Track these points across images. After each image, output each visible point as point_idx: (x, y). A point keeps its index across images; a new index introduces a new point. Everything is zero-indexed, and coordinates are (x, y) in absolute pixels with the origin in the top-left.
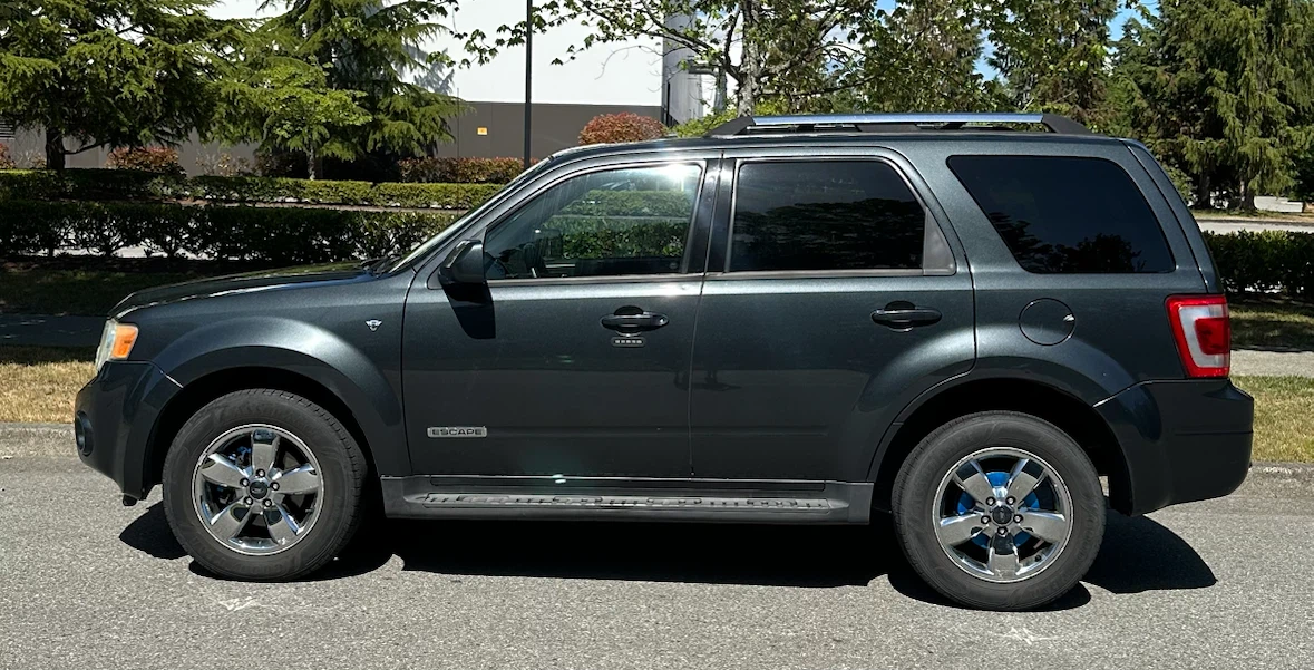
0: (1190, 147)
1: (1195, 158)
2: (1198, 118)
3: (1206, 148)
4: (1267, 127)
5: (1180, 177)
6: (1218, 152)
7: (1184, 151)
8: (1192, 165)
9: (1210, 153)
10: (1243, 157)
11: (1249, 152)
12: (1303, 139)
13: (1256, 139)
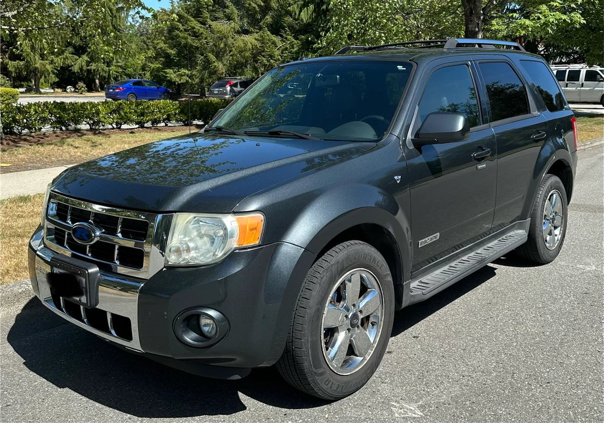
0: (10, 64)
1: (13, 70)
2: (8, 52)
3: (17, 65)
4: (42, 56)
5: (4, 78)
6: (23, 67)
7: (8, 66)
8: (12, 72)
9: (19, 67)
10: (36, 68)
11: (39, 67)
12: (59, 61)
13: (40, 61)
